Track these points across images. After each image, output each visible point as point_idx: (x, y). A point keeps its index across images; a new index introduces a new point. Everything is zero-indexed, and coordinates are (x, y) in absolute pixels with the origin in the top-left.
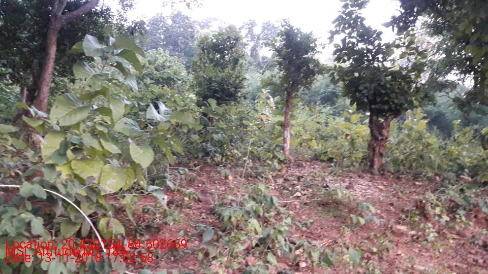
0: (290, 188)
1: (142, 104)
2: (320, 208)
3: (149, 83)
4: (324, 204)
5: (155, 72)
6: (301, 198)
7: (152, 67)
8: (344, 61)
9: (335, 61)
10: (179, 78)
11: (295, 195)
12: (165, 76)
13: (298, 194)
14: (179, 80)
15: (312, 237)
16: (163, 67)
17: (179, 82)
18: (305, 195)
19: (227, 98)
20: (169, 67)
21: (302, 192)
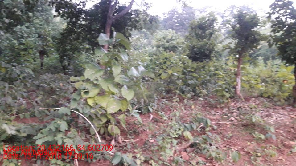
0: (229, 115)
1: (157, 62)
2: (242, 128)
3: (161, 50)
4: (245, 126)
5: (166, 43)
6: (233, 121)
7: (165, 40)
8: (278, 32)
9: (271, 32)
10: (180, 46)
11: (230, 119)
12: (172, 45)
13: (233, 118)
14: (180, 47)
15: (230, 144)
16: (172, 40)
17: (180, 48)
18: (237, 119)
19: (203, 58)
20: (174, 40)
21: (236, 117)
